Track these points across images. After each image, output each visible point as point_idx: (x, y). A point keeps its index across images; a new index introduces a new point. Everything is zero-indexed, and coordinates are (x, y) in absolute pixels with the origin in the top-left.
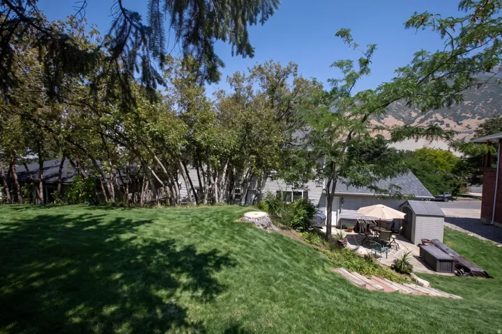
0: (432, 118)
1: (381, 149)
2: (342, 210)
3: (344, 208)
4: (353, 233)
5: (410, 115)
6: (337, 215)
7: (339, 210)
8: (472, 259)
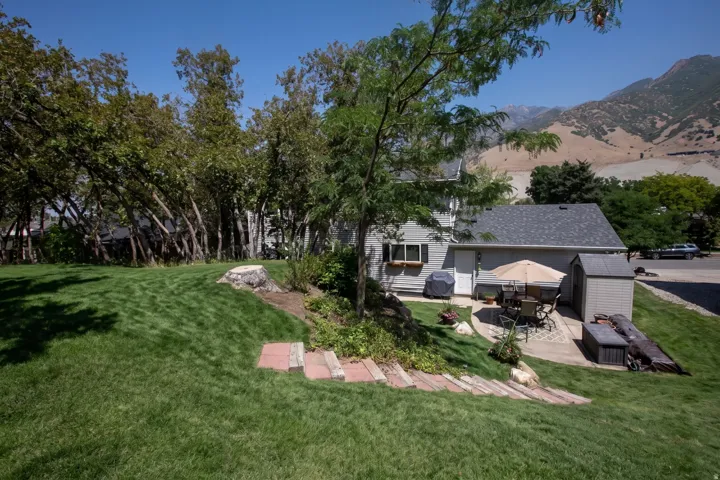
0: (692, 127)
1: (582, 180)
2: (481, 272)
3: (484, 269)
4: (494, 305)
5: (654, 124)
6: (472, 278)
7: (475, 272)
8: (671, 346)
